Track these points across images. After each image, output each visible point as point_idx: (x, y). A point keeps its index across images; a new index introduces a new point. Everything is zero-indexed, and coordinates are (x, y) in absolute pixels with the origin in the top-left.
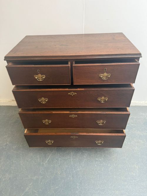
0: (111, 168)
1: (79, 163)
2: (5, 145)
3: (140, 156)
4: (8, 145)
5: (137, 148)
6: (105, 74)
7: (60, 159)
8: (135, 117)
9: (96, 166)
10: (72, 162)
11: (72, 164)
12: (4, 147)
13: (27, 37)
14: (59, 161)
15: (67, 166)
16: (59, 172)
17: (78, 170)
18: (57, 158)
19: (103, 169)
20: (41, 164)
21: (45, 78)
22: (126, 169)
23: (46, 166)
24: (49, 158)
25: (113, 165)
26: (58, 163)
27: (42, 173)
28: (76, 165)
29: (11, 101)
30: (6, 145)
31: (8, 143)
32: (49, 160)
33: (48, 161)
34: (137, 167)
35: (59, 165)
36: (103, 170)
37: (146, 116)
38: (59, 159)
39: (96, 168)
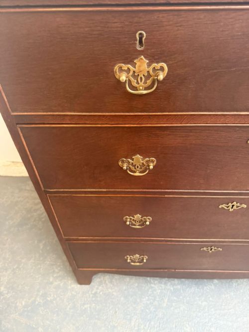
21: (164, 80)
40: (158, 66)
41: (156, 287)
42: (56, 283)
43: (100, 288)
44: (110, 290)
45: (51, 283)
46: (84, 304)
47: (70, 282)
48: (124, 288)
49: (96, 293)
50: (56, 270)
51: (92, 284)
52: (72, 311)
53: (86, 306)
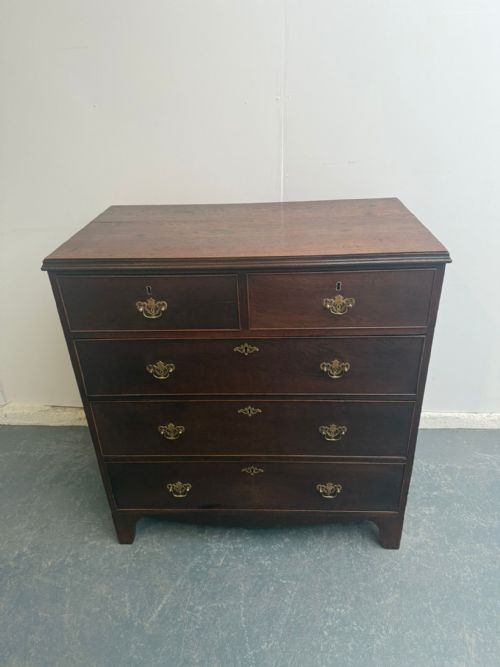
0: (378, 642)
1: (266, 623)
2: (15, 555)
3: (480, 600)
4: (24, 558)
5: (469, 570)
6: (340, 299)
7: (201, 608)
8: (459, 467)
9: (326, 633)
10: (243, 619)
11: (244, 626)
12: (11, 563)
13: (113, 209)
14: (198, 615)
15: (225, 634)
16: (194, 657)
17: (263, 647)
18: (191, 604)
19: (353, 646)
20: (136, 624)
21: (166, 311)
22: (434, 648)
23: (151, 632)
24: (164, 602)
25: (387, 631)
26: (195, 623)
27: (135, 657)
28: (257, 630)
29: (47, 408)
30: (19, 556)
31: (25, 549)
32: (164, 609)
33: (159, 616)
34: (473, 641)
35: (198, 630)
36: (351, 648)
37: (494, 463)
38: (196, 607)
39: (325, 643)
40: (161, 303)
41: (213, 546)
42: (91, 543)
43: (145, 547)
44: (156, 550)
45: (87, 542)
46: (123, 564)
47: (109, 541)
48: (174, 547)
49: (138, 553)
50: (94, 529)
51: (134, 543)
52: (107, 571)
53: (124, 566)
